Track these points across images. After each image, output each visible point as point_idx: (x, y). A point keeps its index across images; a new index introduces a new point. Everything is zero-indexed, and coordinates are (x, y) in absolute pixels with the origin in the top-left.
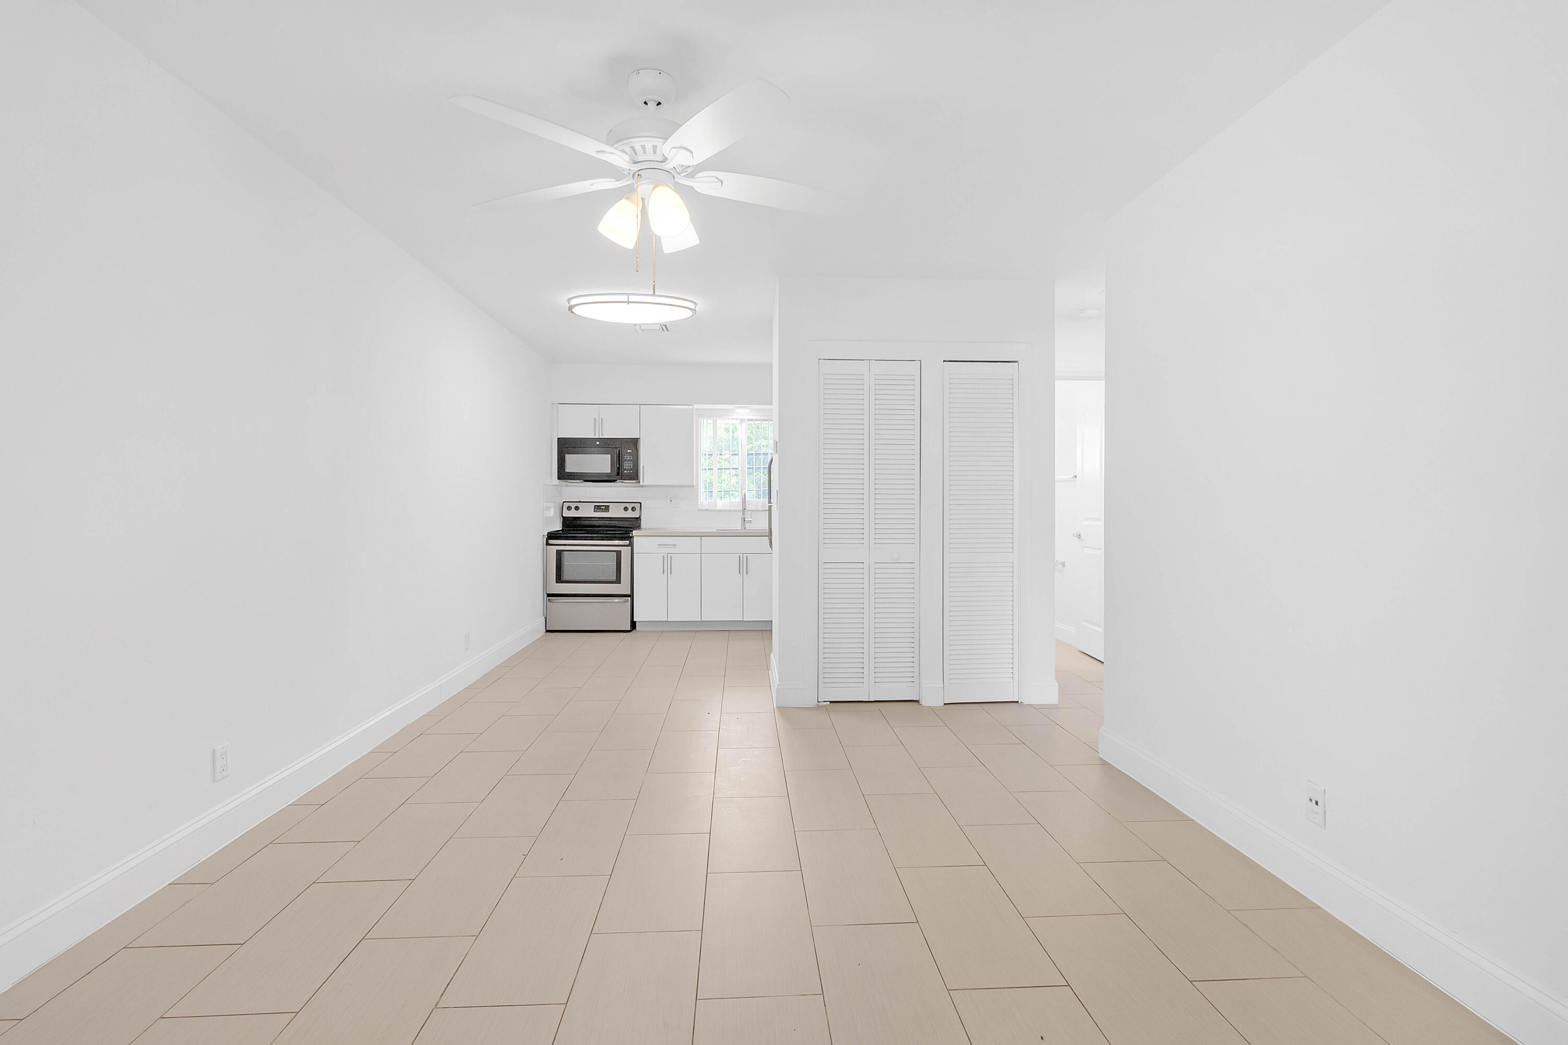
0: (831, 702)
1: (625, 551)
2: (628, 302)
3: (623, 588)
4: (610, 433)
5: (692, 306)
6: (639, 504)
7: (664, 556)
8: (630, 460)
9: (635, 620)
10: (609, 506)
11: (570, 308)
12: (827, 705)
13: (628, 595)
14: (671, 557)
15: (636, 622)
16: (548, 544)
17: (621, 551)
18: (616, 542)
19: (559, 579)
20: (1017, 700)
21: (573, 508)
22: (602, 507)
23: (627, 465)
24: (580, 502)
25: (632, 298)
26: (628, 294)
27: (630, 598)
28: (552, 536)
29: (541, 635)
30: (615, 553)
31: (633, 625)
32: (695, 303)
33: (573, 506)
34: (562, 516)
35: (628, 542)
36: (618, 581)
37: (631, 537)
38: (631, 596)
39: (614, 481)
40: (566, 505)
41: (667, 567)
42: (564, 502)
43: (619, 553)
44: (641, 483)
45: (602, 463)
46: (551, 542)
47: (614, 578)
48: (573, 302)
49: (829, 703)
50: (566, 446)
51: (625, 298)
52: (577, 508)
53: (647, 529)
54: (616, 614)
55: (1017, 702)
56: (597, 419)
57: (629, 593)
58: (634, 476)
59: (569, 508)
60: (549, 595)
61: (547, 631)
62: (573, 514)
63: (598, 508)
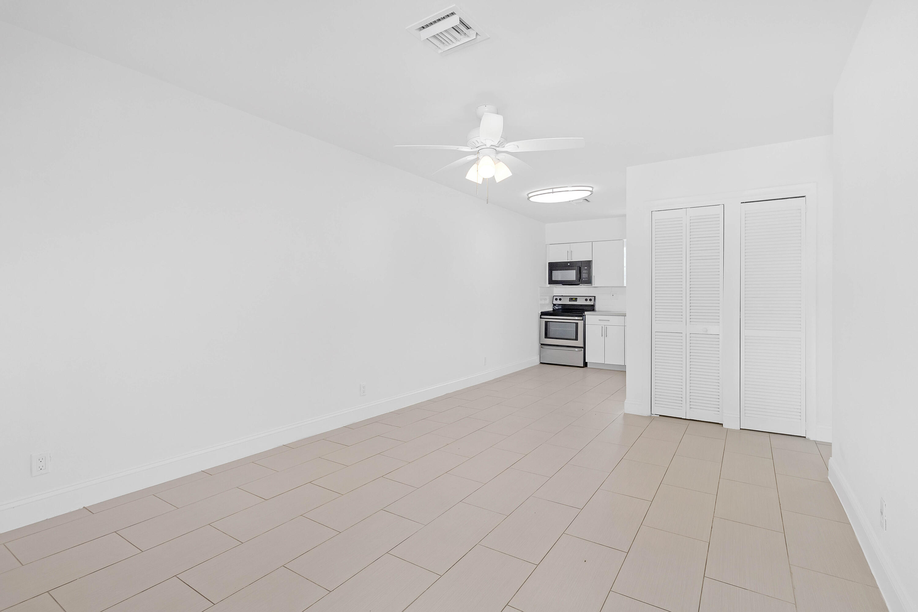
0: (660, 415)
1: (581, 323)
2: (553, 192)
3: (580, 343)
4: (576, 258)
5: (591, 189)
6: (594, 297)
7: (602, 327)
8: (586, 273)
9: (586, 361)
10: (577, 298)
11: (529, 198)
12: (658, 417)
13: (582, 347)
14: (606, 327)
15: (587, 363)
16: (541, 318)
17: (578, 323)
18: (576, 318)
19: (546, 336)
20: (805, 436)
21: (558, 299)
22: (573, 299)
23: (584, 275)
24: (562, 296)
25: (555, 190)
26: (553, 188)
27: (583, 349)
28: (543, 314)
29: (537, 364)
30: (575, 324)
31: (586, 364)
32: (592, 187)
33: (558, 298)
34: (553, 303)
35: (582, 318)
36: (576, 339)
37: (584, 316)
38: (584, 348)
39: (578, 285)
40: (555, 298)
41: (605, 334)
42: (554, 296)
43: (577, 324)
44: (593, 286)
45: (571, 275)
46: (542, 317)
47: (574, 338)
48: (530, 195)
49: (659, 416)
50: (553, 267)
51: (551, 191)
52: (560, 299)
53: (599, 311)
54: (576, 358)
55: (805, 437)
56: (569, 251)
57: (582, 346)
58: (589, 281)
59: (556, 299)
60: (542, 344)
61: (541, 363)
62: (558, 302)
63: (571, 300)
